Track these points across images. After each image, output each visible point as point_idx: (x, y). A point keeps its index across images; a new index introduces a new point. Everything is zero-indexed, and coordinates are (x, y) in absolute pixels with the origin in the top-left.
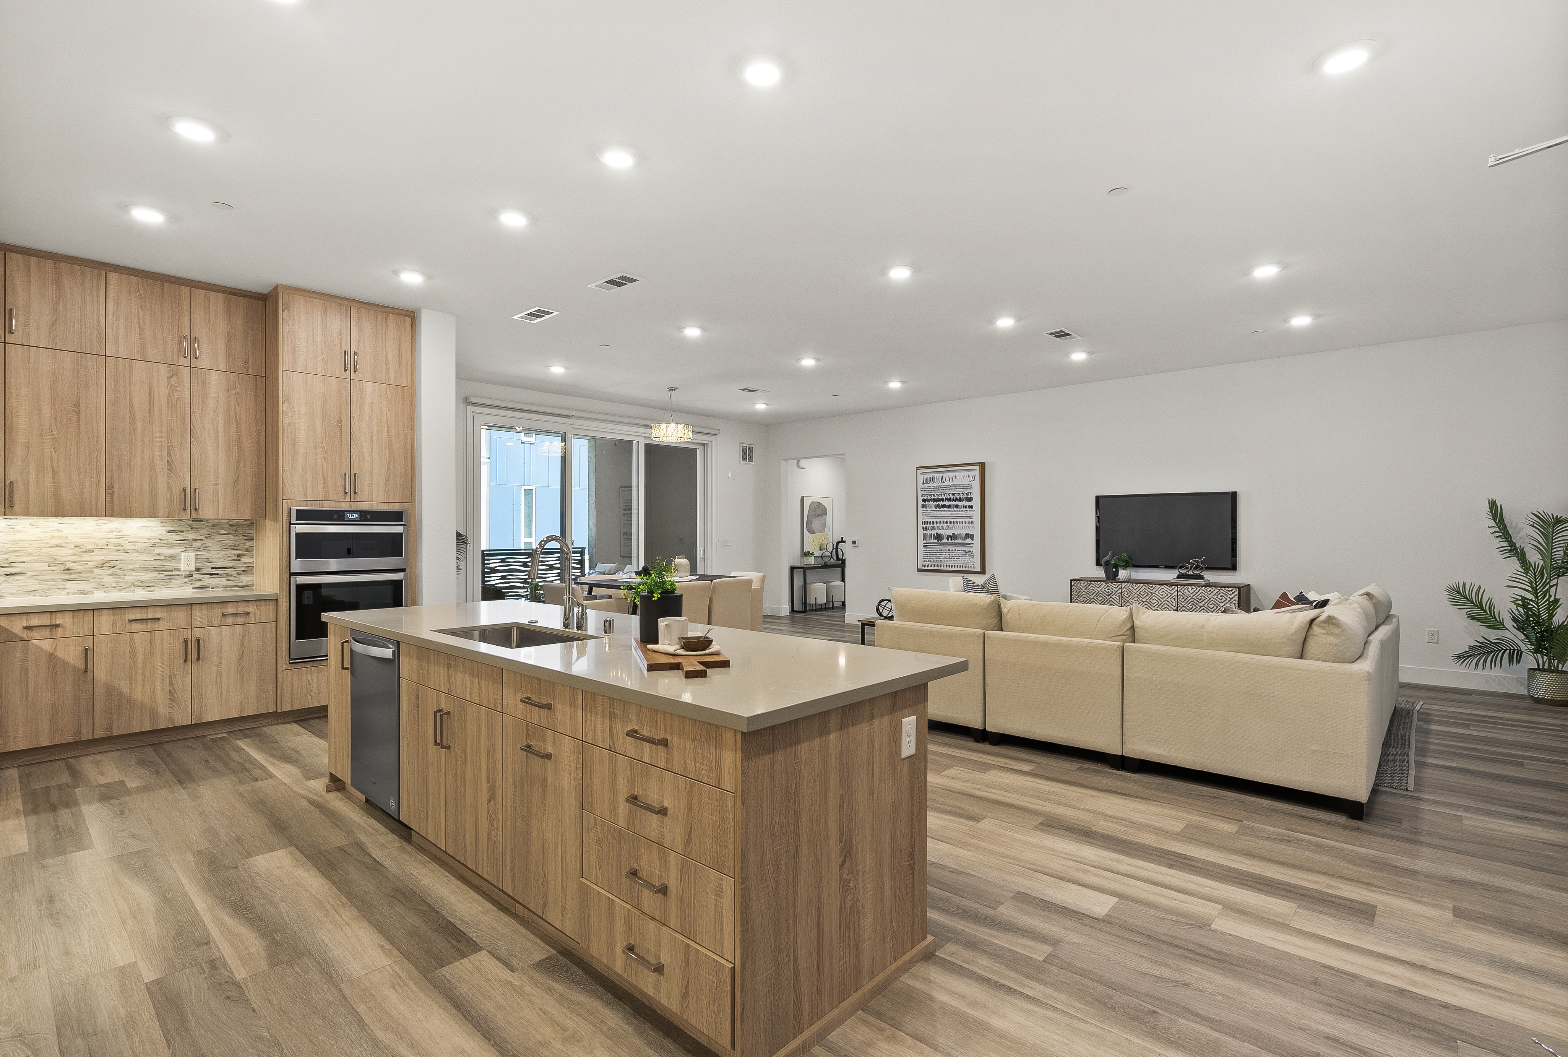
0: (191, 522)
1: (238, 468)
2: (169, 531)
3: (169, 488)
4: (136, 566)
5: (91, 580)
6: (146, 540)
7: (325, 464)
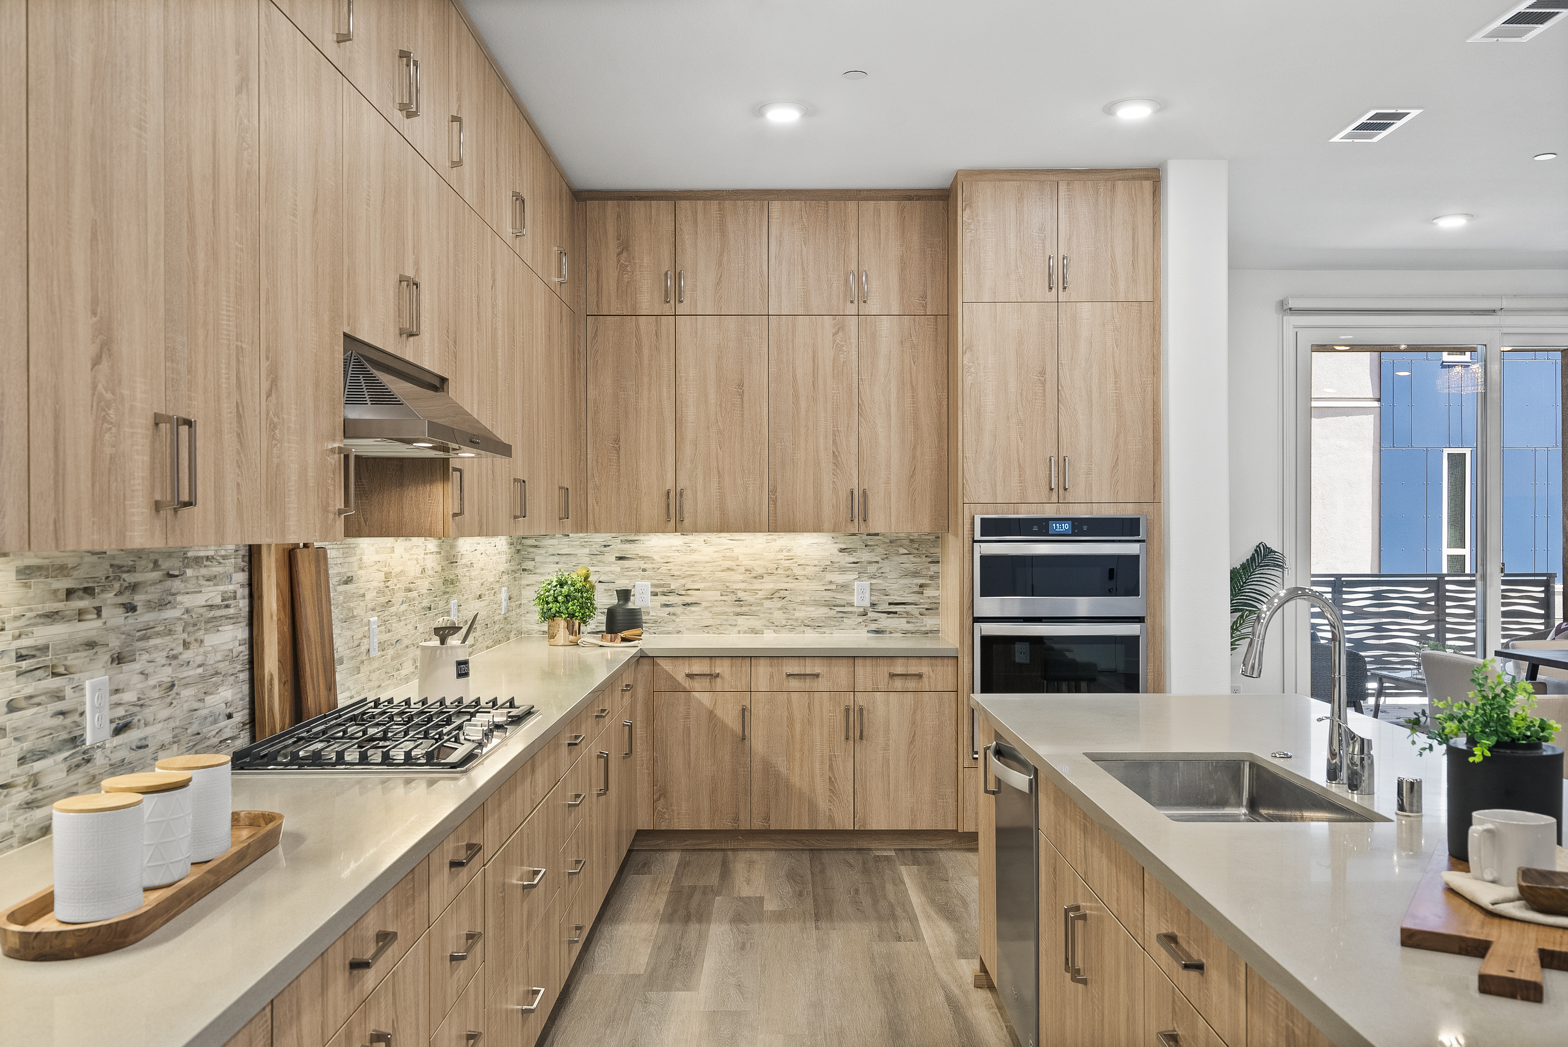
0: (865, 537)
1: (914, 458)
2: (842, 550)
4: (807, 598)
5: (761, 616)
6: (816, 562)
7: (1021, 444)
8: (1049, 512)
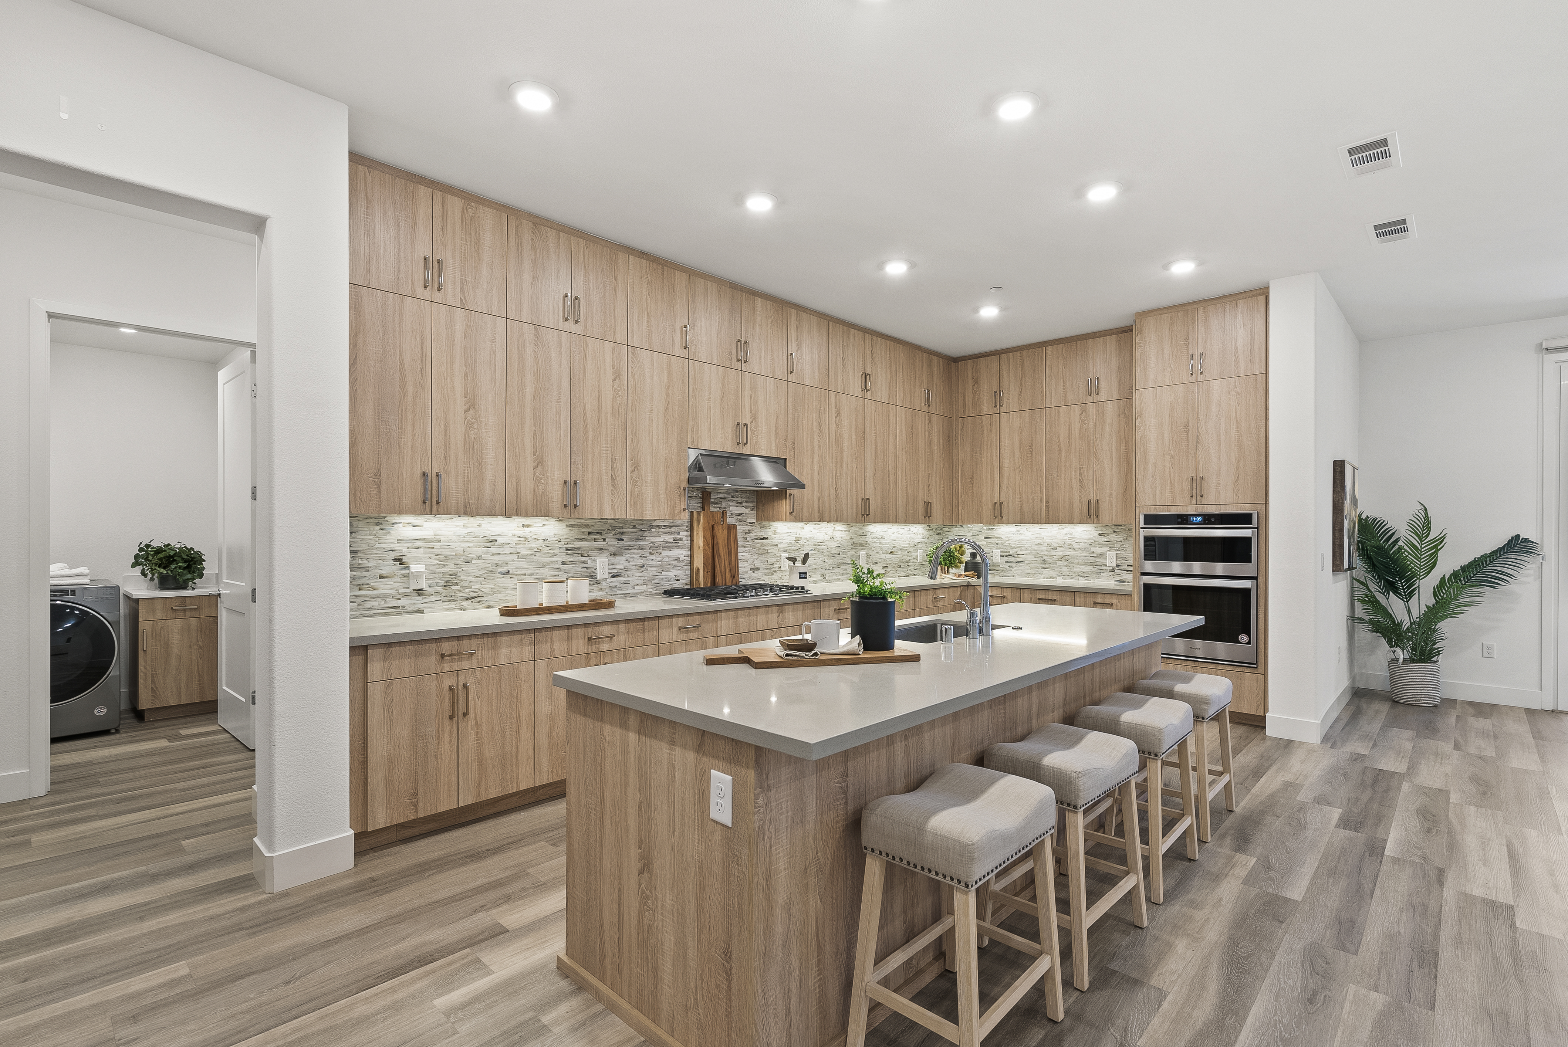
0: (1114, 527)
1: (1126, 480)
2: (1100, 534)
3: (1081, 501)
4: (1080, 561)
5: (1056, 569)
6: (1086, 541)
7: (1172, 470)
8: (1190, 510)
